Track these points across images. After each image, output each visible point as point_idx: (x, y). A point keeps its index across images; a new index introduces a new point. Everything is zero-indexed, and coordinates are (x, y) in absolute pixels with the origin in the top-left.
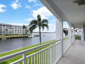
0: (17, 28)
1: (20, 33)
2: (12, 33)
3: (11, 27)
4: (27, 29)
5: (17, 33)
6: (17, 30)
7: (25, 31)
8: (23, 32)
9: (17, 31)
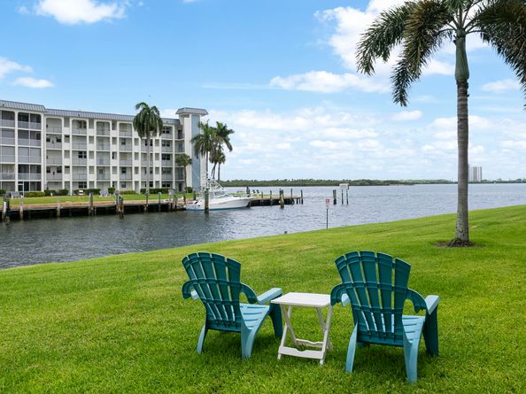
0: (91, 132)
1: (115, 177)
2: (44, 178)
3: (31, 127)
4: (180, 145)
5: (92, 178)
6: (91, 147)
7: (166, 157)
8: (148, 171)
9: (91, 162)
